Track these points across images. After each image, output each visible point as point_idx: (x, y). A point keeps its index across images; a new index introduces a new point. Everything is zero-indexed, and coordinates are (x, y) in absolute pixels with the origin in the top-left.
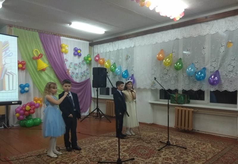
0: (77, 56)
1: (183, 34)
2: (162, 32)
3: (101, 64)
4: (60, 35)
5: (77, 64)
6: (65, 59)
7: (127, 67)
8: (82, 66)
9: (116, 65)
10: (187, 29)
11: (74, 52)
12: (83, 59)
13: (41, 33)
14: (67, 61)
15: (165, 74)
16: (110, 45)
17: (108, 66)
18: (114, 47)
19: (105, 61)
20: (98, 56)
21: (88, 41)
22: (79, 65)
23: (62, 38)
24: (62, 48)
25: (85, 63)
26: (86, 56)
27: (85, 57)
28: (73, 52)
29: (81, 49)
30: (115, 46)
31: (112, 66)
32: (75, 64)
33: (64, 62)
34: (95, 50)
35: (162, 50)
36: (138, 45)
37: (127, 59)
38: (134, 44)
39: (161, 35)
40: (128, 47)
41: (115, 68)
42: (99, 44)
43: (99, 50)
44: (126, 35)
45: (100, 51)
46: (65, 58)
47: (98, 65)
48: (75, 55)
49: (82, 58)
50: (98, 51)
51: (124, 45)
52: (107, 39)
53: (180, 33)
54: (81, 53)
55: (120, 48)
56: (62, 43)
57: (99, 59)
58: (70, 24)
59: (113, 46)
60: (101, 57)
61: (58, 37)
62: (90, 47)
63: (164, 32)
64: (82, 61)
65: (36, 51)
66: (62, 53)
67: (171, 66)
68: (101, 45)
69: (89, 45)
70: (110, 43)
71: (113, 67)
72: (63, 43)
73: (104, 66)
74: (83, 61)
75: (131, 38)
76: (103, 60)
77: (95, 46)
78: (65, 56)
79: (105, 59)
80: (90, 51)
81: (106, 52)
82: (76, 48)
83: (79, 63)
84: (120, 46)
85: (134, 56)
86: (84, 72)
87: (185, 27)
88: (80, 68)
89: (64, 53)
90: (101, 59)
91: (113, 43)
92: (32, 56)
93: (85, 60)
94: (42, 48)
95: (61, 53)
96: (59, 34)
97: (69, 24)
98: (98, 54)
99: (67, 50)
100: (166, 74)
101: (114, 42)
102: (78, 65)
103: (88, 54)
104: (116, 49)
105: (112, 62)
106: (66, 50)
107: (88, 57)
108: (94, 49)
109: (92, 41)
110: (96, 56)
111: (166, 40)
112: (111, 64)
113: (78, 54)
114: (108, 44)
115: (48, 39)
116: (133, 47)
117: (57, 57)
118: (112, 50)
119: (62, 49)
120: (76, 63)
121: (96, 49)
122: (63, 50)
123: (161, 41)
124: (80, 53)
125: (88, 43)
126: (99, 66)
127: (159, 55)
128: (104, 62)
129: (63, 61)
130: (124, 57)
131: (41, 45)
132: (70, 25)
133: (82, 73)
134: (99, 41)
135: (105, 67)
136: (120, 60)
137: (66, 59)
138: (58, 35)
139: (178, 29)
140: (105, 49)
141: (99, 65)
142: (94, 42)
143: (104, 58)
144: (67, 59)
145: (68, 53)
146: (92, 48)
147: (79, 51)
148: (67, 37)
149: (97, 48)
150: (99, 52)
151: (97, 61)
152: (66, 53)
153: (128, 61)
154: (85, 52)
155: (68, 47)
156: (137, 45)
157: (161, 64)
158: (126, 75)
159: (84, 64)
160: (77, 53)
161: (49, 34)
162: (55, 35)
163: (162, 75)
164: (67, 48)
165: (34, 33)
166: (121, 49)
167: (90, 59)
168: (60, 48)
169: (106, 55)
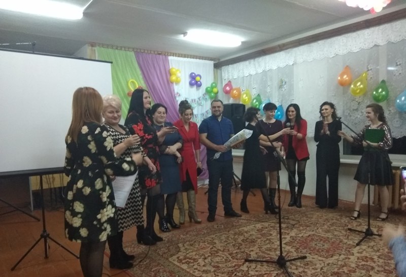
0: (195, 86)
2: (346, 35)
3: (234, 97)
4: (167, 54)
5: (195, 100)
6: (176, 93)
7: (282, 101)
8: (203, 102)
9: (262, 97)
11: (190, 80)
12: (204, 91)
13: (139, 53)
14: (179, 95)
15: (354, 110)
16: (250, 63)
17: (247, 100)
18: (257, 66)
19: (242, 93)
21: (211, 59)
22: (199, 102)
23: (170, 58)
24: (171, 75)
25: (207, 97)
26: (209, 85)
27: (209, 87)
28: (188, 80)
29: (201, 75)
31: (255, 101)
32: (192, 100)
33: (175, 98)
34: (223, 75)
35: (347, 67)
36: (301, 60)
37: (281, 87)
38: (293, 60)
39: (345, 41)
40: (282, 65)
41: (260, 103)
42: (231, 64)
43: (230, 74)
44: (279, 45)
45: (233, 76)
46: (176, 91)
47: (229, 99)
48: (191, 84)
49: (202, 90)
50: (229, 76)
51: (274, 62)
52: (245, 55)
53: (382, 34)
54: (201, 81)
55: (267, 69)
57: (231, 89)
58: (185, 34)
59: (255, 65)
60: (234, 86)
62: (215, 69)
63: (350, 34)
64: (204, 95)
65: (133, 82)
66: (172, 83)
67: (365, 95)
68: (235, 65)
69: (214, 66)
70: (250, 60)
72: (172, 66)
73: (240, 101)
75: (287, 49)
76: (239, 90)
77: (224, 68)
78: (176, 88)
79: (242, 88)
80: (215, 78)
81: (243, 77)
82: (192, 73)
83: (199, 99)
84: (267, 65)
85: (293, 81)
86: (207, 112)
87: (392, 23)
88: (200, 107)
89: (175, 84)
90: (235, 89)
91: (254, 61)
92: (127, 92)
93: (208, 92)
94: (141, 77)
95: (169, 83)
96: (165, 52)
97: (183, 35)
98: (230, 82)
99: (179, 77)
100: (357, 110)
101: (256, 59)
102: (197, 102)
103: (213, 82)
104: (260, 71)
105: (254, 93)
106: (177, 78)
107: (212, 87)
108: (221, 73)
109: (219, 59)
110: (226, 85)
111: (355, 50)
112: (253, 97)
113: (197, 82)
114: (247, 63)
115: (150, 62)
116: (293, 65)
117: (164, 89)
118: (253, 72)
119: (171, 77)
120: (193, 98)
121: (226, 73)
122: (173, 78)
123: (345, 52)
124: (199, 81)
125: (212, 63)
126: (231, 101)
127: (342, 76)
128: (240, 95)
129: (173, 95)
130: (276, 83)
131: (139, 72)
133: (203, 115)
134: (230, 59)
135: (241, 103)
136: (268, 90)
138: (165, 55)
139: (377, 28)
140: (241, 71)
141: (232, 99)
142: (222, 62)
143: (239, 88)
144: (180, 92)
145: (181, 83)
146: (219, 71)
147: (198, 78)
148: (179, 56)
149: (228, 71)
150: (231, 78)
151: (227, 92)
152: (177, 83)
153: (284, 90)
154: (207, 80)
155: (180, 72)
157: (345, 93)
158: (279, 115)
159: (206, 99)
160: (194, 81)
161: (150, 53)
162: (159, 54)
163: (349, 112)
164: (179, 74)
165: (128, 53)
166: (270, 70)
167: (215, 90)
168: (168, 75)
169: (244, 82)
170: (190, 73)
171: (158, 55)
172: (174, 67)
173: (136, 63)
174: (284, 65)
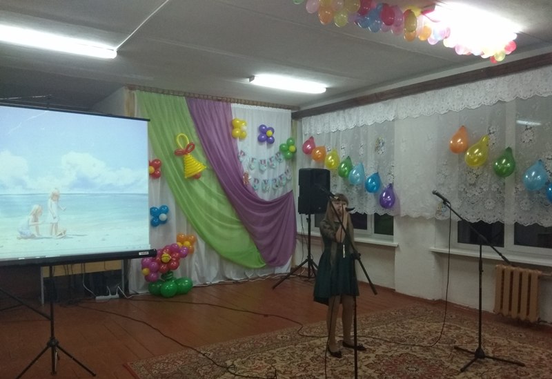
0: (266, 143)
1: (515, 89)
2: (462, 86)
3: (317, 159)
4: (230, 101)
5: (265, 161)
6: (240, 151)
7: (378, 167)
8: (276, 164)
9: (352, 160)
10: (526, 77)
11: (259, 134)
12: (278, 150)
13: (190, 98)
14: (244, 155)
15: (470, 185)
16: (338, 116)
17: (333, 164)
18: (347, 119)
19: (328, 153)
20: (311, 141)
21: (288, 108)
22: (270, 164)
23: (234, 105)
24: (233, 127)
25: (282, 157)
26: (285, 142)
27: (284, 144)
28: (256, 134)
29: (275, 129)
30: (350, 119)
31: (343, 165)
32: (261, 161)
33: (238, 157)
34: (303, 128)
35: (463, 128)
36: (404, 116)
37: (377, 149)
38: (393, 113)
39: (460, 93)
40: (379, 120)
41: (351, 168)
42: (314, 115)
43: (312, 128)
44: (375, 94)
45: (316, 131)
46: (240, 149)
47: (310, 163)
48: (260, 140)
49: (275, 148)
50: (311, 131)
51: (370, 116)
52: (333, 104)
53: (508, 87)
54: (274, 136)
55: (361, 123)
56: (234, 118)
57: (314, 147)
58: (252, 78)
59: (344, 118)
60: (317, 145)
61: (225, 103)
62: (293, 121)
63: (467, 84)
64: (277, 154)
65: (182, 136)
66: (235, 138)
67: (485, 165)
68: (319, 117)
69: (292, 117)
70: (338, 112)
71: (344, 167)
72: (235, 116)
73: (323, 166)
74: (279, 153)
75: (386, 99)
76: (323, 150)
77: (304, 119)
78: (240, 146)
79: (328, 147)
80: (292, 131)
81: (329, 133)
82: (262, 126)
83: (270, 159)
84: (361, 119)
85: (393, 142)
86: (280, 177)
87: (521, 74)
88: (272, 170)
89: (238, 140)
90: (319, 148)
91: (344, 113)
92: (174, 149)
93: (283, 150)
94: (193, 130)
95: (231, 138)
96: (227, 98)
97: (248, 79)
98: (312, 138)
99: (245, 131)
100: (474, 185)
101: (346, 111)
102: (268, 163)
103: (289, 137)
104: (351, 126)
105: (343, 154)
106: (242, 132)
107: (288, 144)
108: (301, 127)
109: (299, 108)
110: (307, 142)
111: (474, 105)
112: (341, 160)
113: (268, 137)
114: (334, 114)
115: (206, 111)
116: (393, 120)
117: (224, 146)
118: (342, 128)
119: (235, 130)
120: (263, 158)
121: (308, 126)
122: (237, 132)
123: (461, 107)
124: (272, 137)
125: (289, 112)
126: (313, 165)
127: (455, 139)
128: (324, 156)
129: (236, 155)
130: (371, 144)
131: (191, 124)
132: (250, 81)
133: (276, 180)
134: (312, 109)
135: (325, 168)
136: (361, 151)
137: (242, 152)
138: (226, 101)
139: (503, 78)
140: (326, 125)
141: (313, 161)
142: (302, 111)
143: (324, 147)
144: (245, 150)
145: (247, 138)
146: (298, 122)
147: (269, 133)
148: (245, 104)
149: (310, 124)
150: (313, 132)
151: (308, 152)
152: (242, 138)
153: (381, 152)
154: (282, 135)
155: (246, 125)
156: (402, 115)
157: (460, 160)
158: (374, 186)
159: (280, 160)
160: (265, 136)
161: (208, 99)
162: (219, 100)
163: (464, 187)
164: (245, 128)
165: (178, 99)
166: (365, 126)
167: (292, 148)
168: (230, 128)
169: (329, 140)
170: (259, 126)
171: (217, 102)
172: (238, 117)
173: (188, 111)
174: (383, 120)
